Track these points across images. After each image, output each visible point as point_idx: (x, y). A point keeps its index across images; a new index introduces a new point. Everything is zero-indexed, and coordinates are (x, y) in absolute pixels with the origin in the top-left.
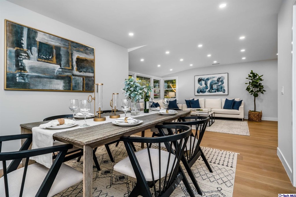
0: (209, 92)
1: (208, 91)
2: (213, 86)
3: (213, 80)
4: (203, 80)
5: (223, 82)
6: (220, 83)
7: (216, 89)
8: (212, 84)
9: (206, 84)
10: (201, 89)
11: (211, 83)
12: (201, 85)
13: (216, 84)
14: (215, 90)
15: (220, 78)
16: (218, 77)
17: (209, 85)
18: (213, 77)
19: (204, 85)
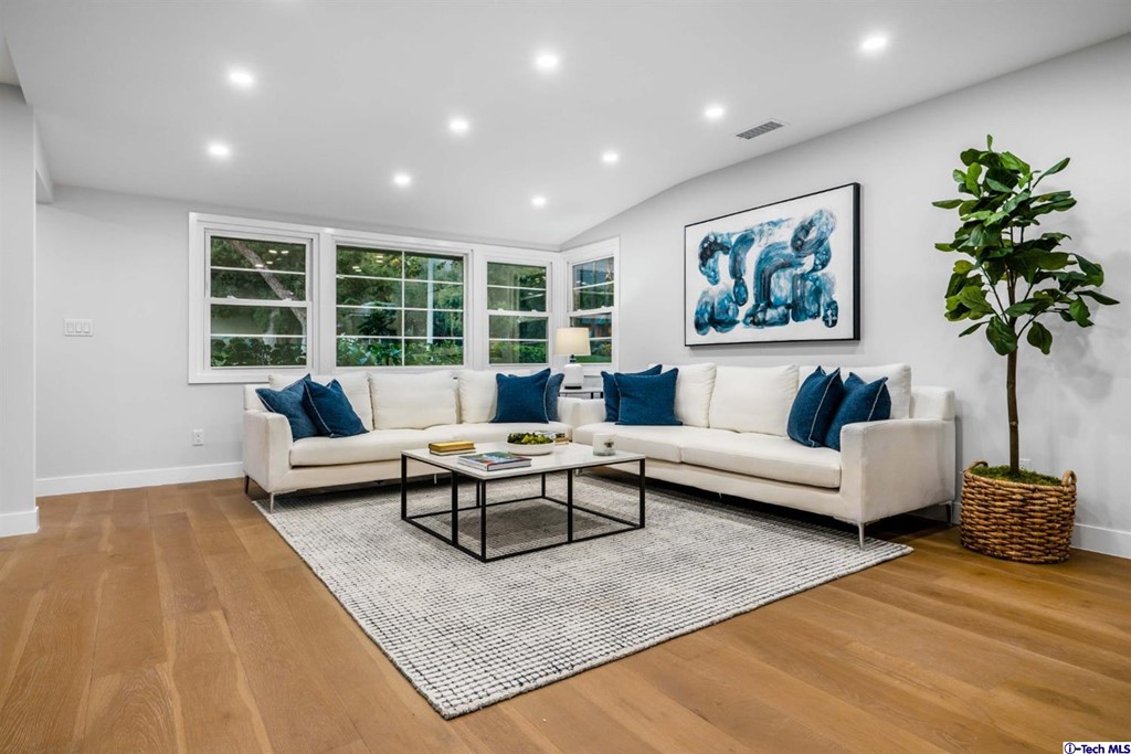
0: (753, 322)
1: (747, 316)
2: (772, 285)
3: (772, 240)
4: (724, 248)
5: (828, 252)
6: (809, 262)
7: (789, 301)
8: (768, 267)
9: (736, 273)
10: (713, 308)
11: (760, 262)
12: (715, 281)
13: (790, 265)
14: (781, 309)
15: (811, 223)
16: (796, 224)
17: (749, 279)
18: (774, 224)
19: (727, 281)
